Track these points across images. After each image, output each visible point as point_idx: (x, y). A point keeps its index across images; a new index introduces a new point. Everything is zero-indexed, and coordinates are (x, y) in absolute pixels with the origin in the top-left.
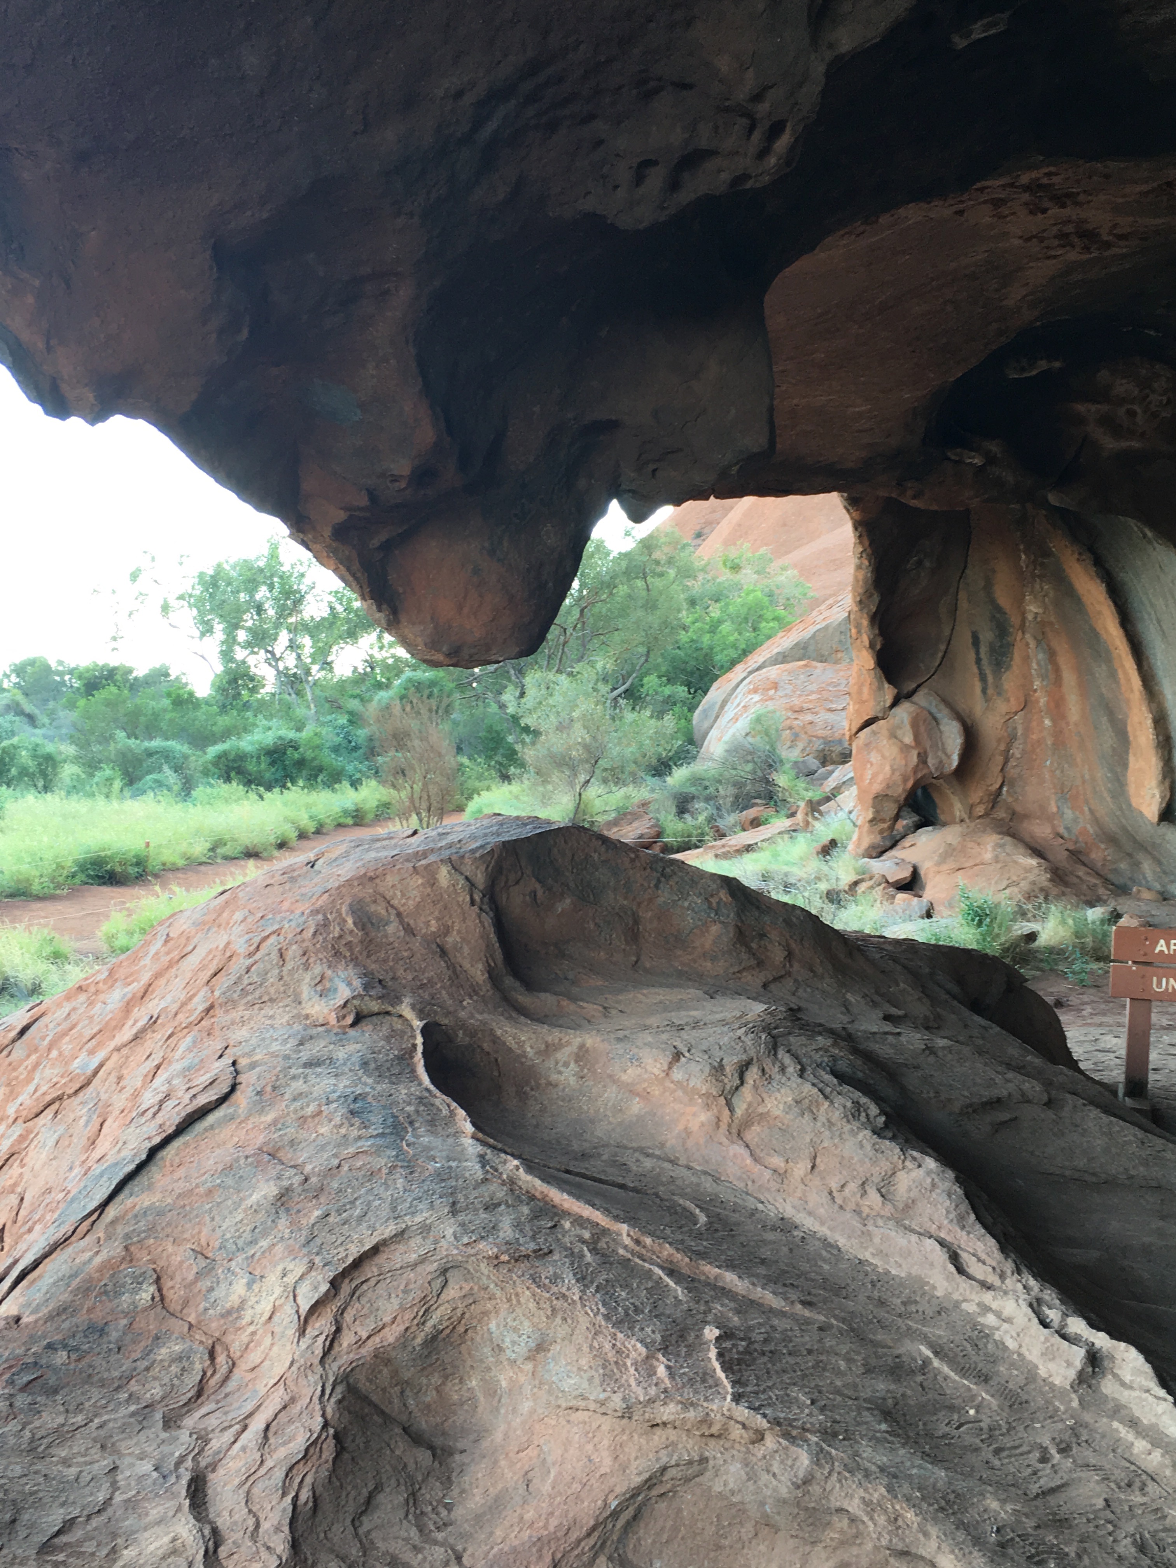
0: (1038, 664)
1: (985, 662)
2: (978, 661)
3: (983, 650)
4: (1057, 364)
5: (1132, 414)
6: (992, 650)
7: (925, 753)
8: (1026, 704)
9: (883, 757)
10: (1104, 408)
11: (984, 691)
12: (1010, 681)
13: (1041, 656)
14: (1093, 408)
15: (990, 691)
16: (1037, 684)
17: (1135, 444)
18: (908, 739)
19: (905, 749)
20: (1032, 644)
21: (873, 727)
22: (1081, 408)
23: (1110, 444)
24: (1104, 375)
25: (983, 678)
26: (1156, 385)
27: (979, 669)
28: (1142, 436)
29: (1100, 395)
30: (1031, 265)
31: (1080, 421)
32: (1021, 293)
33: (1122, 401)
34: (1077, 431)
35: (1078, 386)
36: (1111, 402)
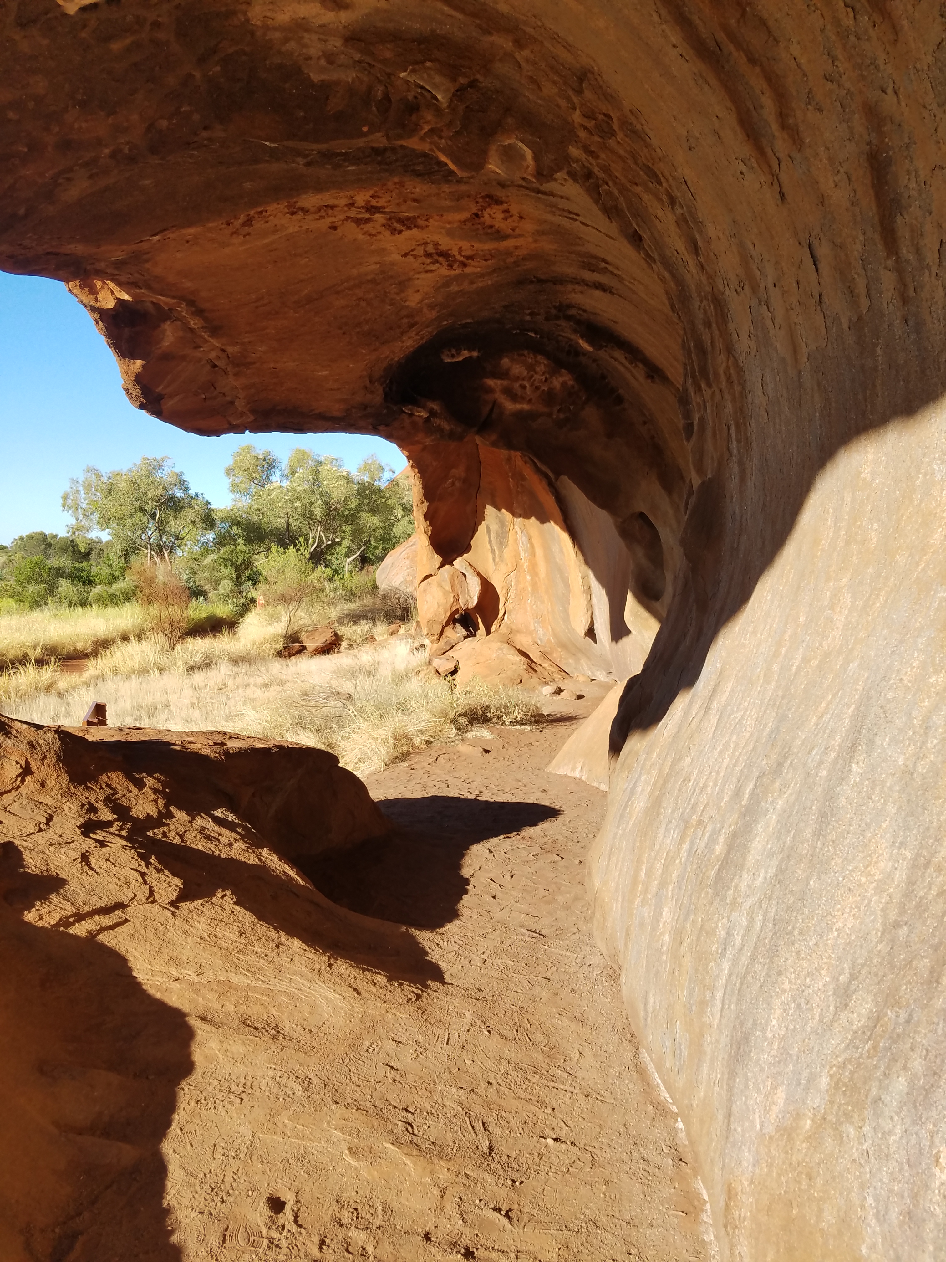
0: (523, 543)
1: (494, 542)
2: (490, 542)
3: (492, 535)
4: (475, 354)
5: (524, 387)
6: (497, 535)
7: (458, 595)
8: (517, 567)
9: (434, 597)
10: (505, 383)
11: (494, 559)
12: (507, 553)
13: (524, 538)
14: (499, 382)
15: (497, 559)
16: (522, 556)
17: (526, 407)
18: (448, 587)
19: (445, 593)
20: (519, 532)
21: (429, 580)
22: (490, 382)
23: (510, 406)
24: (505, 362)
25: (493, 552)
26: (538, 369)
27: (491, 546)
28: (530, 402)
29: (503, 375)
30: (417, 276)
31: (490, 390)
32: (417, 297)
33: (517, 378)
34: (490, 397)
35: (489, 368)
36: (510, 379)
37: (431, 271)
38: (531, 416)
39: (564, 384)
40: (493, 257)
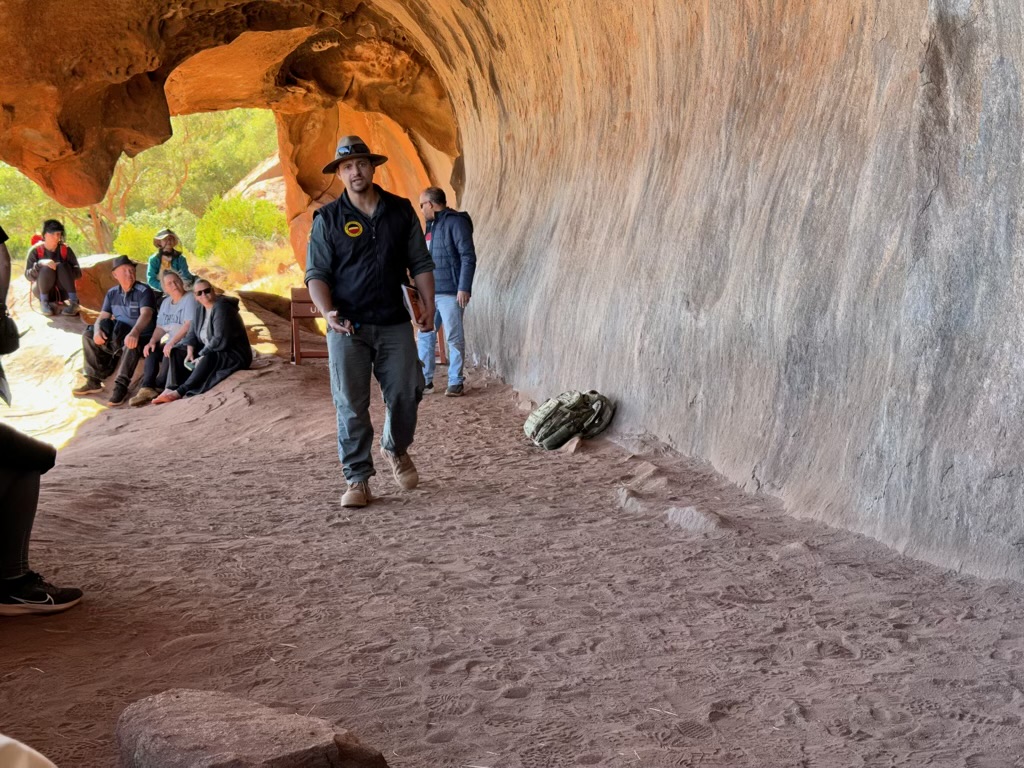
4: (336, 44)
5: (373, 65)
10: (360, 63)
14: (355, 63)
17: (377, 80)
21: (300, 217)
22: (348, 64)
23: (366, 80)
24: (359, 48)
26: (382, 52)
28: (379, 76)
29: (358, 58)
31: (349, 70)
33: (368, 60)
34: (349, 75)
35: (346, 54)
36: (363, 60)
38: (382, 86)
39: (402, 62)
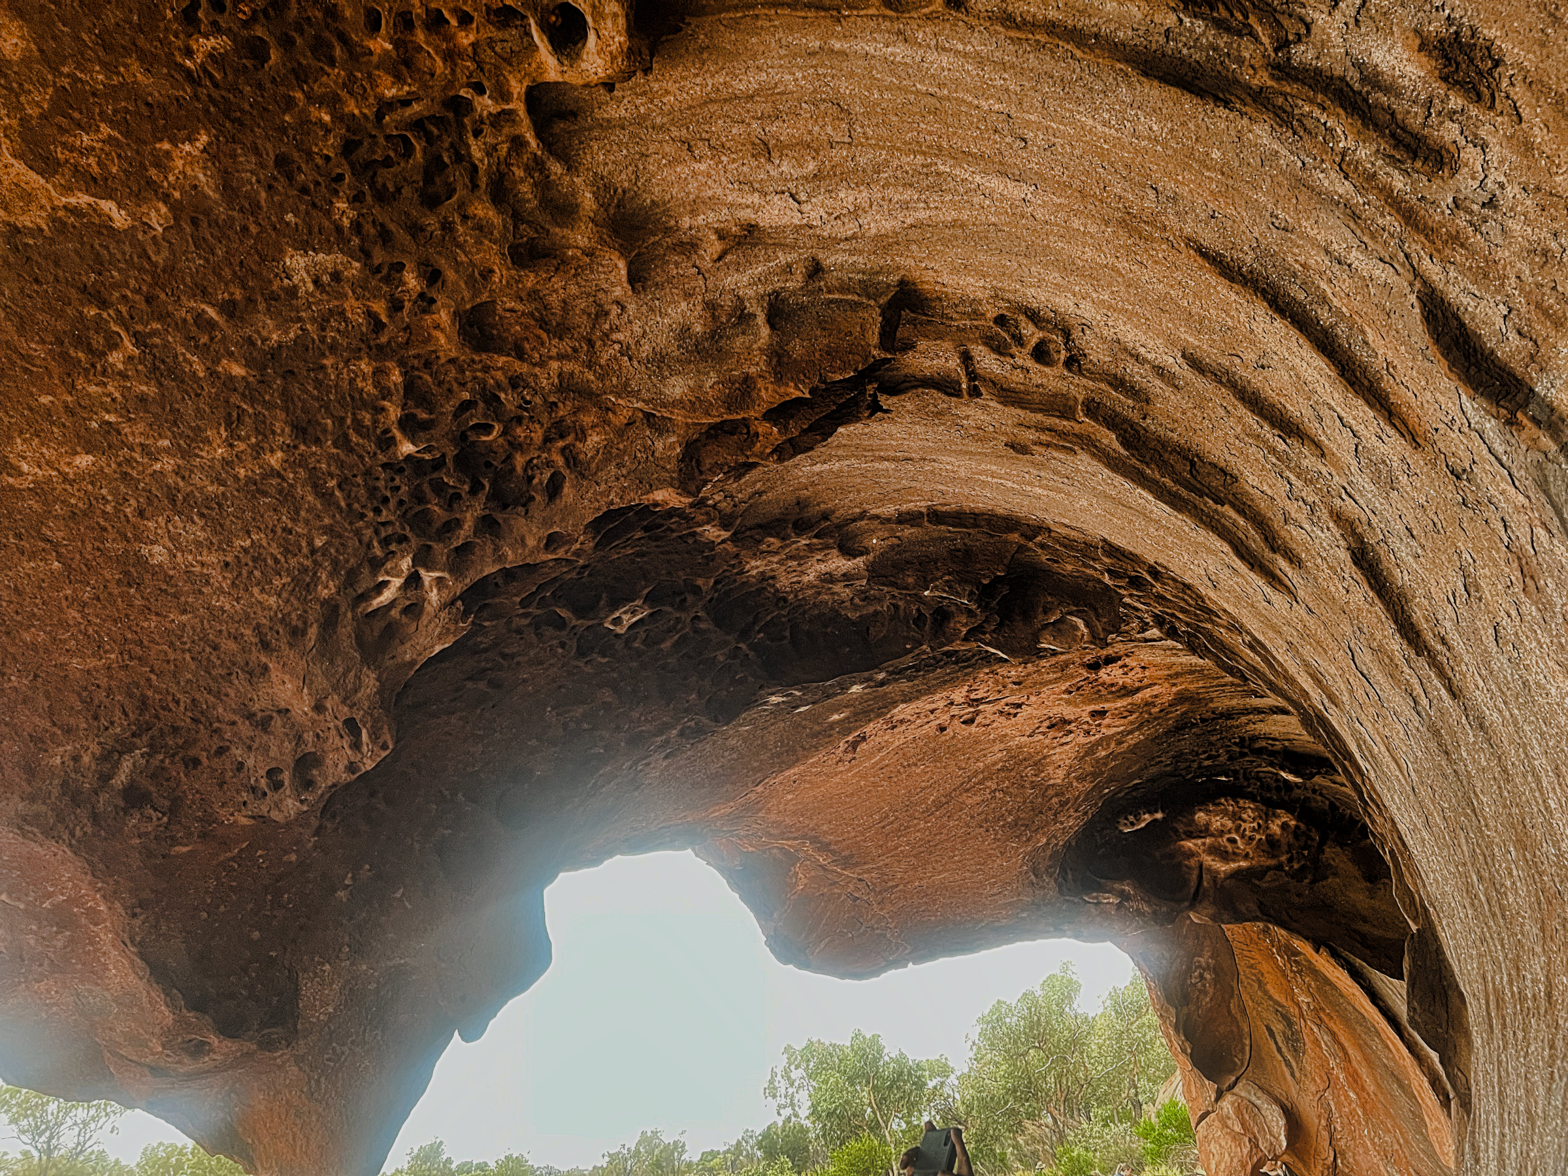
0: (1327, 1045)
1: (1284, 1050)
2: (1279, 1050)
3: (1279, 1040)
4: (1159, 816)
5: (1233, 841)
6: (1287, 1039)
7: (1255, 1137)
8: (1330, 1082)
9: (1221, 1146)
10: (1209, 841)
11: (1293, 1075)
12: (1309, 1062)
13: (1325, 1037)
14: (1199, 842)
15: (1297, 1074)
16: (1332, 1063)
17: (1243, 864)
18: (1238, 1128)
19: (1235, 1137)
20: (1315, 1029)
21: (1207, 1119)
22: (1189, 844)
23: (1223, 867)
24: (1200, 816)
25: (1288, 1064)
26: (1245, 816)
27: (1283, 1057)
28: (1246, 856)
29: (1204, 831)
30: (1052, 752)
31: (1191, 854)
32: (1061, 773)
33: (1221, 833)
34: (1193, 862)
35: (1181, 828)
36: (1212, 835)
37: (1067, 743)
38: (1255, 873)
39: (1284, 826)
40: (1131, 712)
